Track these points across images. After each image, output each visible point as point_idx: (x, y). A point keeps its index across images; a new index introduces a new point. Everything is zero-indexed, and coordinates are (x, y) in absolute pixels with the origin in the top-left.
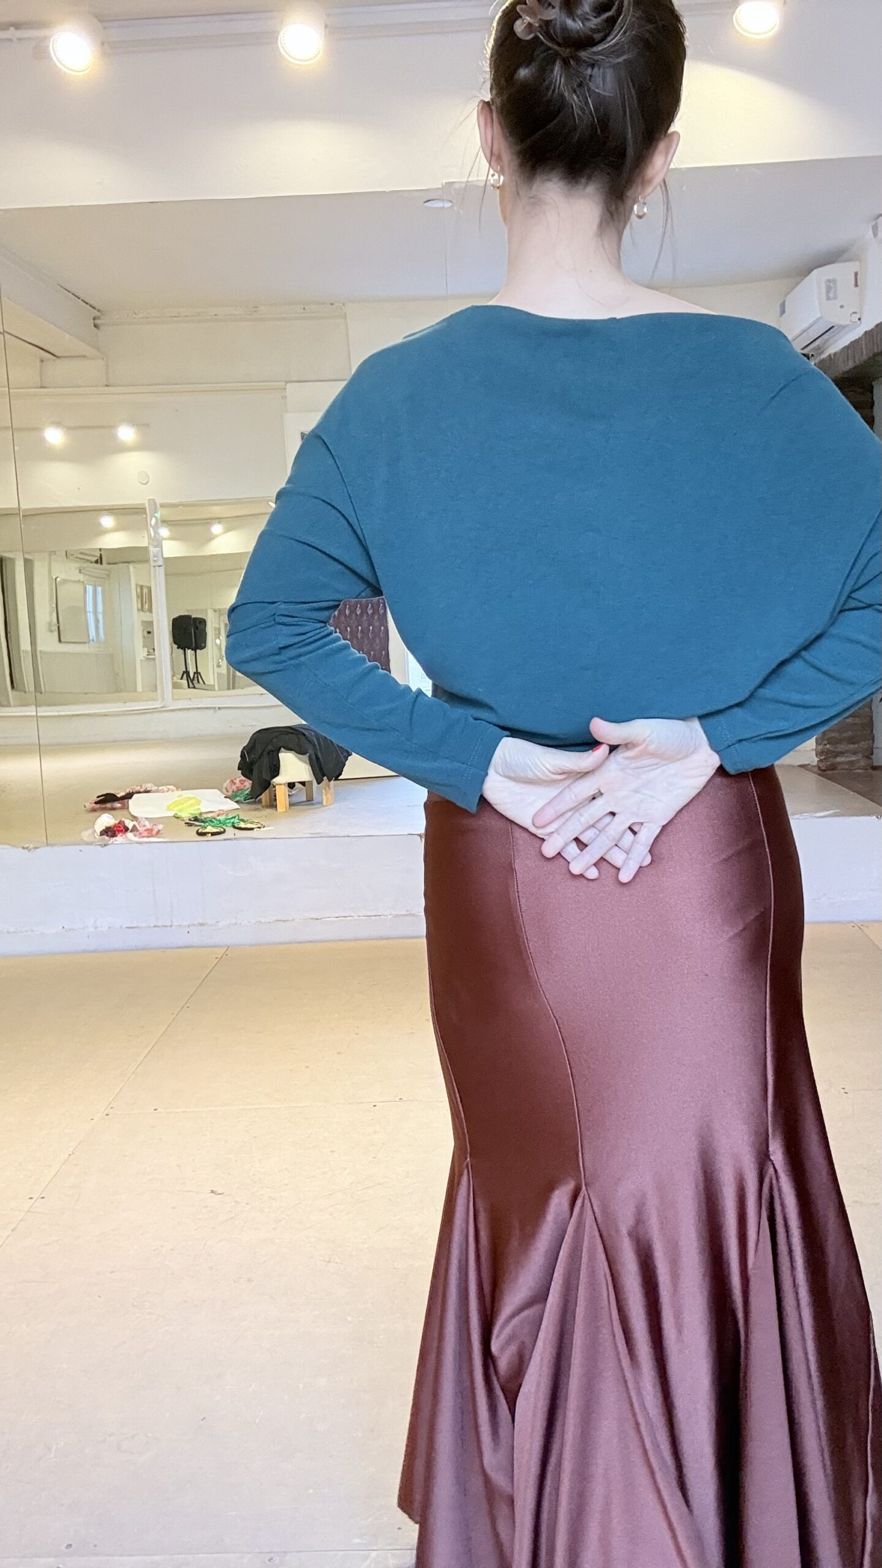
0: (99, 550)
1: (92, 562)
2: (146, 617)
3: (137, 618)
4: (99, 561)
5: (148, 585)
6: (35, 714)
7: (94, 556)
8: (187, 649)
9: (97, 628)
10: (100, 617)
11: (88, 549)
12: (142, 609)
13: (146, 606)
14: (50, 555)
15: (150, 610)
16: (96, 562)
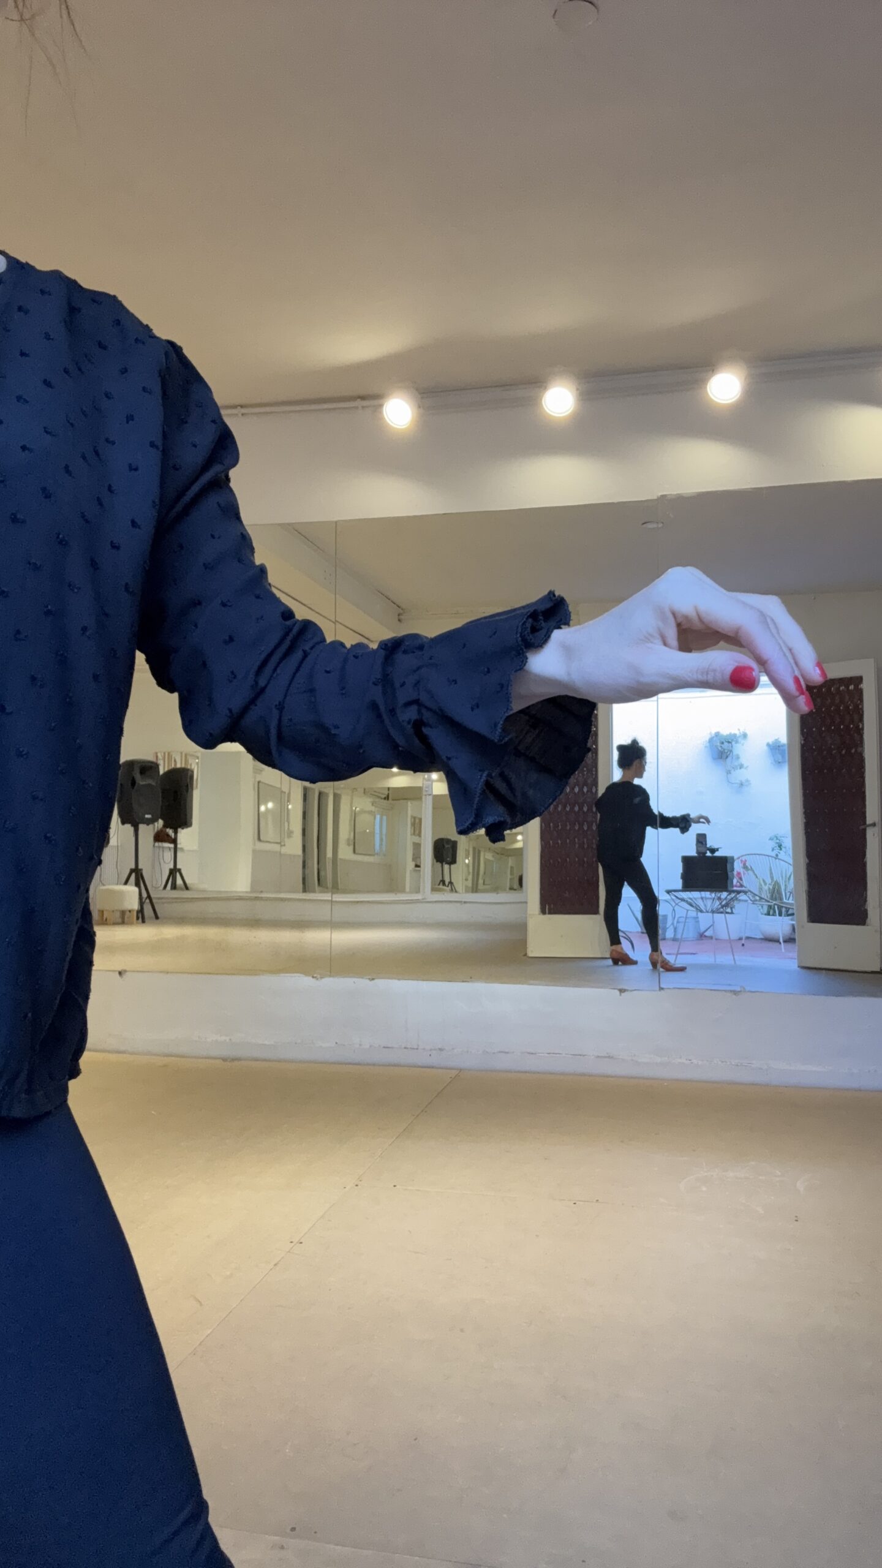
0: (387, 790)
1: (382, 799)
2: (416, 839)
3: (410, 840)
4: (387, 798)
5: (419, 817)
6: (330, 898)
7: (382, 794)
8: (444, 863)
9: (381, 845)
10: (384, 837)
11: (379, 788)
12: (414, 834)
13: (417, 832)
14: (353, 792)
15: (420, 835)
16: (385, 799)
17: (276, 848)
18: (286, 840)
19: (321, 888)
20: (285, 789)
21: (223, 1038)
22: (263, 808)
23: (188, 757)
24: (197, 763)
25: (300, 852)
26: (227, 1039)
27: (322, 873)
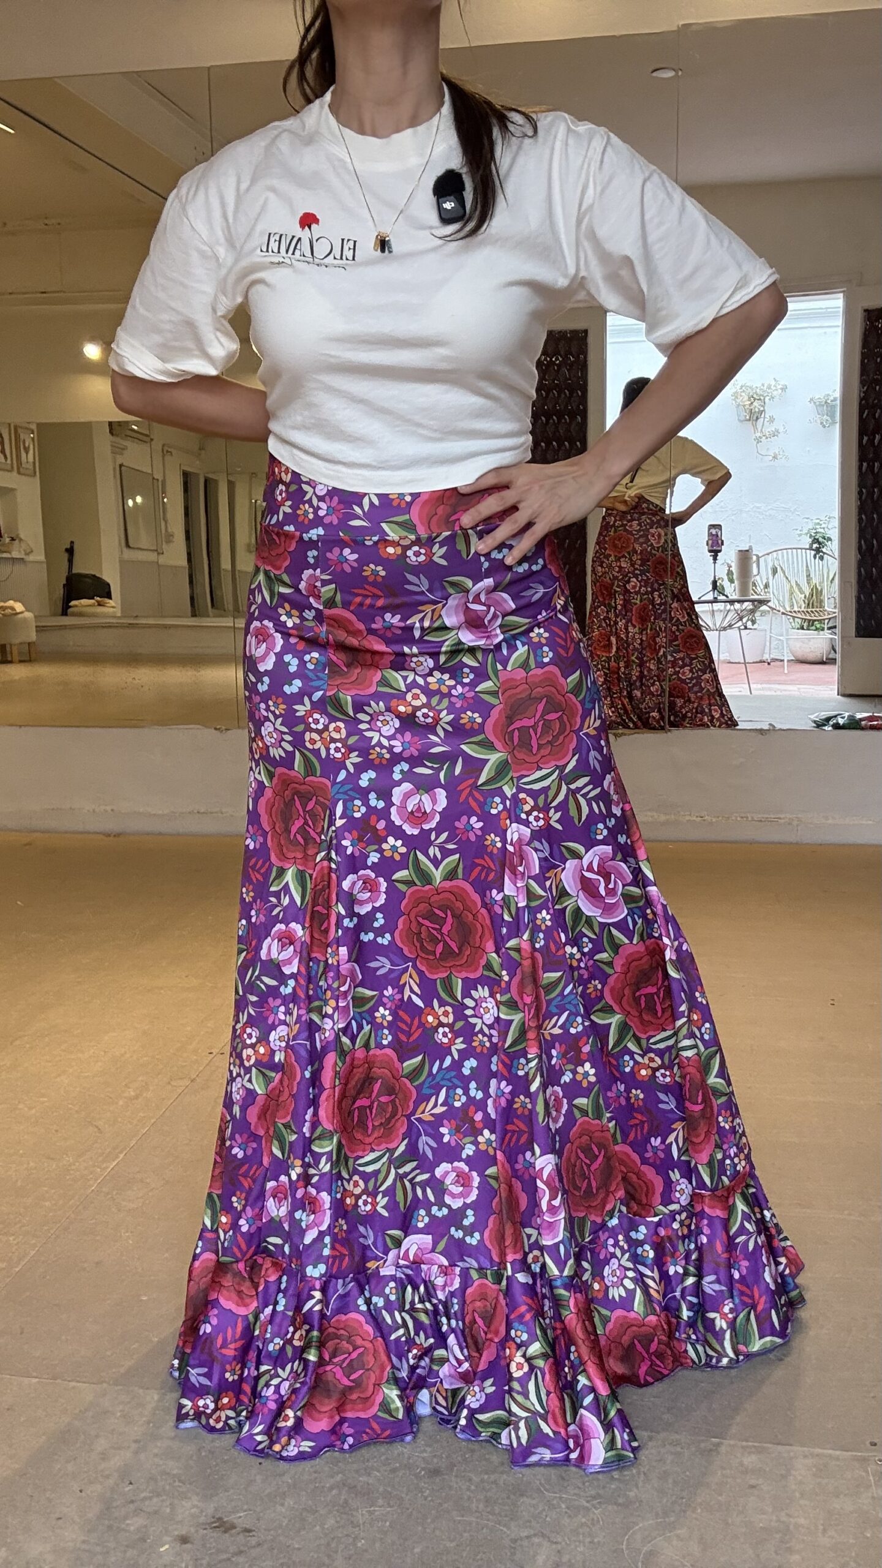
6: (232, 625)
14: (251, 479)
17: (153, 557)
18: (164, 546)
19: (216, 611)
20: (158, 476)
21: (103, 808)
22: (130, 503)
23: (19, 430)
24: (33, 439)
25: (184, 562)
26: (109, 808)
27: (217, 592)
